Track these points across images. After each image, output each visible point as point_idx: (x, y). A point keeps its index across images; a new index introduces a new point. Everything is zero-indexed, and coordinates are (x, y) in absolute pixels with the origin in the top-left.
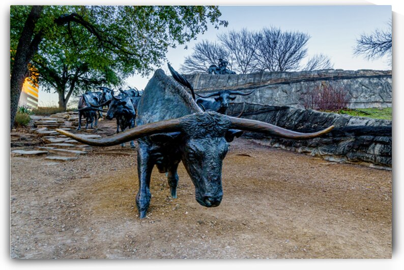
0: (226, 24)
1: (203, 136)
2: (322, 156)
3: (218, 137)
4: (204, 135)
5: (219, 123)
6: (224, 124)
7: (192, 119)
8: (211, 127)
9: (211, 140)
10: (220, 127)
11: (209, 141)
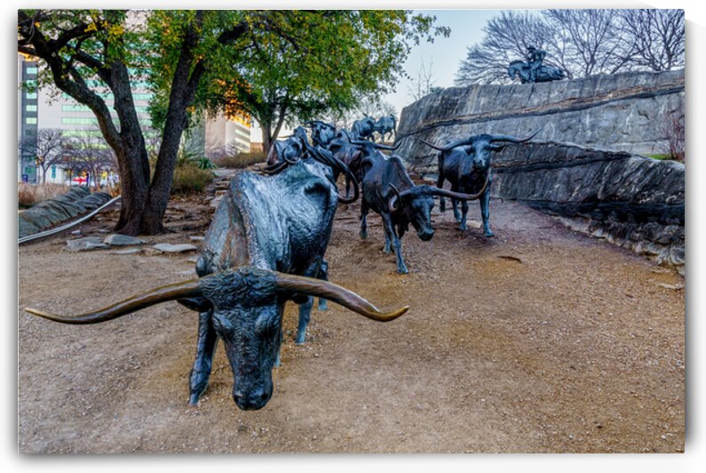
0: (447, 32)
1: (229, 305)
2: (675, 265)
3: (255, 307)
4: (232, 305)
5: (254, 286)
6: (262, 288)
7: (215, 281)
8: (240, 294)
9: (242, 311)
10: (257, 293)
11: (239, 314)
